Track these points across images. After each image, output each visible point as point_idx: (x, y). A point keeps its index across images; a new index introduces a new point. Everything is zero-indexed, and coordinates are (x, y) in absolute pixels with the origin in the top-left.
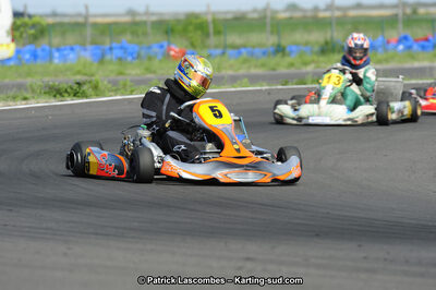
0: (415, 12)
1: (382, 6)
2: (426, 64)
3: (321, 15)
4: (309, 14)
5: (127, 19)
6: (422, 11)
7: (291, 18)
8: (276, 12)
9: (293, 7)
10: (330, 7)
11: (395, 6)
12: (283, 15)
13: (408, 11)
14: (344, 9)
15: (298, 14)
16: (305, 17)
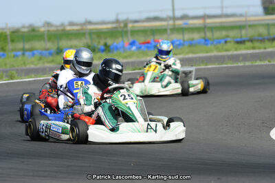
0: (126, 26)
1: (103, 23)
3: (68, 28)
8: (38, 27)
12: (43, 29)
13: (122, 25)
15: (53, 29)
16: (58, 30)
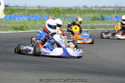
0: (120, 9)
1: (111, 7)
3: (94, 9)
4: (90, 9)
5: (38, 8)
6: (122, 9)
7: (84, 10)
8: (80, 8)
9: (85, 7)
10: (96, 7)
11: (114, 7)
12: (82, 9)
13: (118, 9)
14: (100, 8)
15: (86, 9)
16: (88, 10)
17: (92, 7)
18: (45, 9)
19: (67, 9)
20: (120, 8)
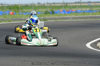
2: (68, 16)
6: (68, 5)
7: (38, 6)
9: (39, 3)
10: (47, 4)
11: (62, 3)
13: (65, 5)
14: (51, 4)
15: (40, 5)
16: (42, 6)
17: (44, 4)
18: (7, 5)
19: (24, 5)
20: (67, 4)
